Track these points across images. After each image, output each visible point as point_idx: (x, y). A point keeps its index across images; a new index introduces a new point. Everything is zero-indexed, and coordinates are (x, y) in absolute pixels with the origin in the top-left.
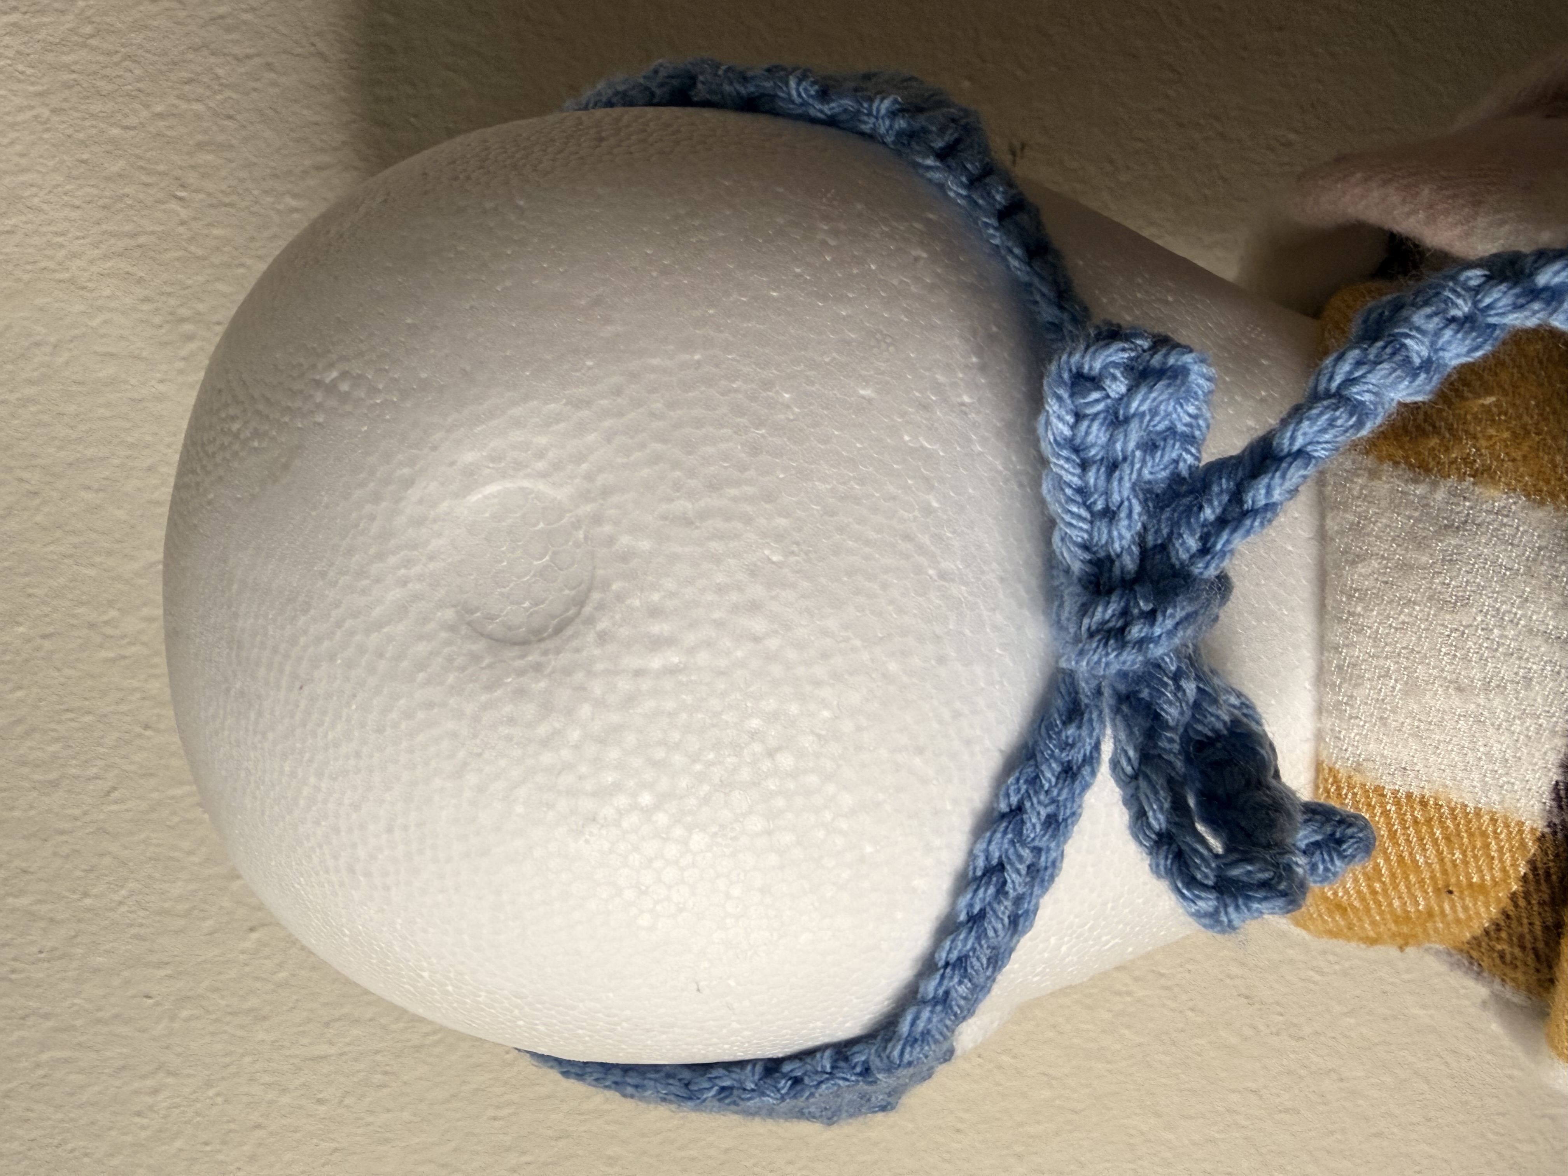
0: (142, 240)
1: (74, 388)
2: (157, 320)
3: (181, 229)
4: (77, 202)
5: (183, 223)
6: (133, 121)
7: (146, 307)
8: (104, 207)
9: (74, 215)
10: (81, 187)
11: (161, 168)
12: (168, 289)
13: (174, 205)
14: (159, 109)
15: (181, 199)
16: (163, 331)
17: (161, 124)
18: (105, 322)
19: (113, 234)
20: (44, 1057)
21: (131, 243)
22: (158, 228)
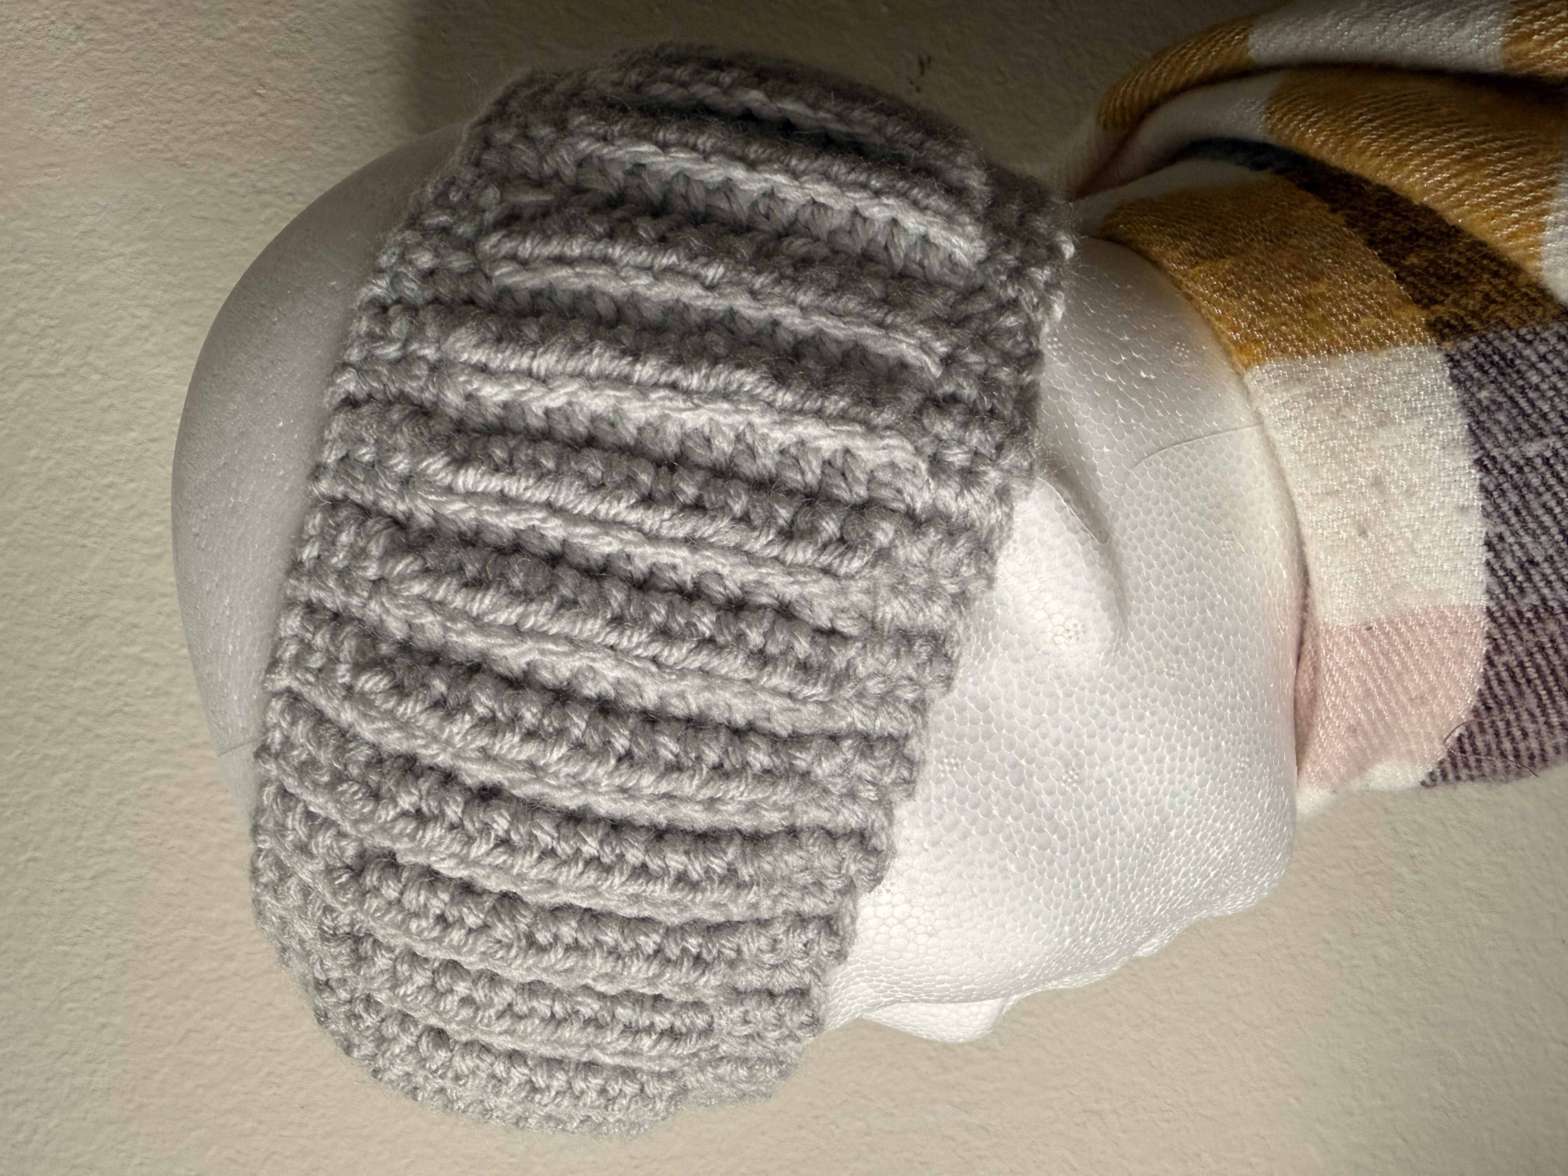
0: (230, 128)
1: (177, 244)
2: (242, 191)
3: (261, 119)
4: (179, 97)
5: (262, 115)
6: (223, 34)
7: (233, 181)
8: (201, 101)
9: (177, 107)
10: (181, 85)
11: (245, 70)
12: (251, 167)
13: (255, 100)
14: (244, 24)
15: (259, 95)
16: (246, 200)
17: (247, 35)
18: (201, 192)
19: (207, 123)
20: (152, 772)
21: (222, 130)
22: (243, 118)
